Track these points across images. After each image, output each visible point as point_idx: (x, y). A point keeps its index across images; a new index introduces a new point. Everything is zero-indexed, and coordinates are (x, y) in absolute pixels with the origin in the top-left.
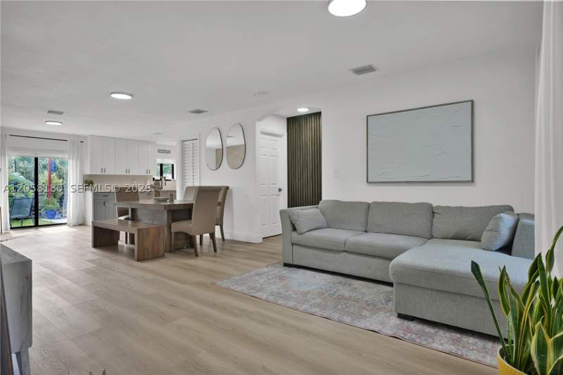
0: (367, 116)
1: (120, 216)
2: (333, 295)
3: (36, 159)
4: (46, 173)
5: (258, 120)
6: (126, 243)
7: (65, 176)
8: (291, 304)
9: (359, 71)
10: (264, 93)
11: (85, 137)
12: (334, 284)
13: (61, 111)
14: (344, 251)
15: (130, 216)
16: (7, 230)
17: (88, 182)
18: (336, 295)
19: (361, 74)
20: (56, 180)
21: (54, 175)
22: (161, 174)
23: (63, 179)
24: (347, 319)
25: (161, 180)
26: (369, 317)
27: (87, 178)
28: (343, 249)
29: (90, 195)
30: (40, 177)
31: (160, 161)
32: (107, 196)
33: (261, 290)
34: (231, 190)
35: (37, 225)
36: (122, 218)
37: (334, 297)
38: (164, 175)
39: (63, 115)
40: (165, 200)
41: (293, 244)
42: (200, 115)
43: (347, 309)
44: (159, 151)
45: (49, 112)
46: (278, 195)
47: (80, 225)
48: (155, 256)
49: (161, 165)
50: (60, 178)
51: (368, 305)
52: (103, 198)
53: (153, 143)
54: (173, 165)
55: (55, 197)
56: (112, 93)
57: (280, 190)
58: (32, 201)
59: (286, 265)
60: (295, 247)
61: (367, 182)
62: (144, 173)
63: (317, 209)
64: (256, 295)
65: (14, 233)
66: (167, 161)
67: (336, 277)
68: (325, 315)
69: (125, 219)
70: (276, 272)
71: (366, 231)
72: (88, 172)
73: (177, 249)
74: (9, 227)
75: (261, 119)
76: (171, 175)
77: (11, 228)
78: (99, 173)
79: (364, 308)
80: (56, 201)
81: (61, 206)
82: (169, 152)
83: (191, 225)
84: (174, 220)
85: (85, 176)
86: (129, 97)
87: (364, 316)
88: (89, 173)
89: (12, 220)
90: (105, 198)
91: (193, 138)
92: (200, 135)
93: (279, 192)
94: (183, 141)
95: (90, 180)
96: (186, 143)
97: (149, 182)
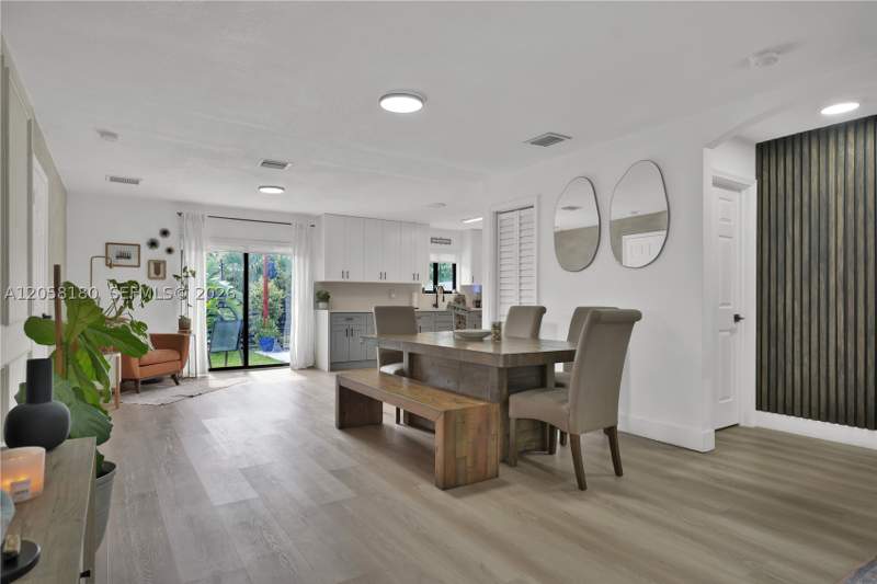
1: (384, 363)
3: (246, 256)
4: (261, 279)
6: (398, 421)
7: (286, 285)
11: (318, 217)
13: (284, 160)
16: (203, 372)
17: (322, 296)
20: (274, 291)
21: (271, 284)
22: (435, 283)
23: (284, 289)
25: (435, 291)
27: (320, 288)
29: (324, 315)
30: (251, 286)
31: (434, 259)
32: (351, 319)
35: (246, 367)
36: (390, 369)
38: (440, 284)
39: (286, 168)
44: (433, 240)
45: (266, 163)
46: (732, 330)
47: (309, 368)
48: (484, 478)
49: (436, 265)
50: (280, 288)
52: (345, 323)
53: (424, 225)
54: (454, 265)
55: (272, 317)
57: (737, 318)
58: (239, 325)
62: (408, 280)
65: (214, 380)
66: (446, 259)
72: (322, 278)
74: (207, 367)
75: (711, 146)
76: (451, 283)
77: (211, 370)
78: (338, 279)
80: (273, 323)
81: (282, 330)
82: (448, 242)
85: (317, 284)
86: (418, 105)
88: (323, 280)
90: (350, 323)
91: (521, 203)
92: (539, 197)
93: (734, 325)
94: (497, 213)
95: (324, 290)
96: (503, 216)
97: (416, 295)
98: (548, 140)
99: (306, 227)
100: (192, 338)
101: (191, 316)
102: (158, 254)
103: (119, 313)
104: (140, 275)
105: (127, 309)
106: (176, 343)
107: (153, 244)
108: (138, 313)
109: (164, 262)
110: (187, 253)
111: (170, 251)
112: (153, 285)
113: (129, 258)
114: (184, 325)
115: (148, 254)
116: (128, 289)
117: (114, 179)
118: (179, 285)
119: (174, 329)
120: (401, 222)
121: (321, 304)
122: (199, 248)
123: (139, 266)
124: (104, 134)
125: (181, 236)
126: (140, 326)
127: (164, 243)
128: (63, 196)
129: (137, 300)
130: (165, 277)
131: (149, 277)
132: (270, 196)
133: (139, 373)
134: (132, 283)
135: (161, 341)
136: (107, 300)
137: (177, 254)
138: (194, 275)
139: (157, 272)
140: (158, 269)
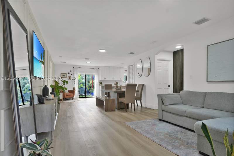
0: (207, 46)
2: (172, 136)
3: (86, 75)
5: (156, 54)
8: (148, 136)
9: (199, 23)
10: (155, 42)
11: (100, 67)
12: (177, 131)
13: (88, 58)
14: (185, 116)
15: (108, 95)
18: (173, 136)
19: (200, 24)
22: (126, 80)
24: (169, 148)
25: (126, 82)
26: (182, 149)
27: (100, 81)
28: (184, 115)
29: (101, 87)
33: (140, 128)
34: (145, 86)
35: (86, 97)
37: (172, 137)
39: (90, 59)
40: (119, 89)
41: (162, 110)
42: (133, 54)
43: (173, 143)
44: (125, 71)
45: (86, 59)
46: (168, 88)
48: (112, 110)
51: (187, 144)
53: (123, 68)
54: (126, 76)
56: (99, 50)
57: (169, 86)
58: (85, 89)
59: (160, 120)
60: (163, 112)
61: (207, 81)
63: (178, 95)
64: (136, 130)
65: (79, 99)
67: (181, 128)
68: (160, 143)
69: (106, 96)
70: (153, 122)
71: (203, 107)
72: (100, 79)
73: (121, 109)
75: (157, 54)
78: (104, 79)
79: (183, 145)
83: (125, 99)
84: (120, 97)
86: (105, 51)
87: (180, 148)
89: (79, 96)
91: (132, 64)
92: (135, 63)
93: (168, 87)
94: (129, 66)
95: (101, 82)
96: (130, 67)
97: (121, 83)
98: (132, 53)
99: (98, 69)
100: (76, 91)
101: (76, 87)
102: (70, 75)
103: (63, 86)
104: (66, 79)
105: (64, 85)
106: (72, 92)
107: (69, 73)
108: (66, 86)
109: (71, 77)
110: (75, 75)
111: (72, 74)
112: (68, 81)
113: (65, 76)
114: (74, 89)
115: (68, 75)
116: (64, 82)
117: (62, 62)
118: (73, 81)
119: (72, 89)
120: (117, 67)
121: (100, 85)
122: (77, 74)
123: (66, 77)
124: (60, 56)
125: (74, 72)
126: (66, 88)
127: (71, 73)
128: (54, 65)
129: (65, 84)
130: (71, 80)
131: (68, 79)
132: (89, 64)
133: (66, 97)
134: (64, 81)
135: (70, 91)
136: (61, 84)
137: (73, 75)
138: (76, 79)
139: (70, 79)
140: (70, 78)
